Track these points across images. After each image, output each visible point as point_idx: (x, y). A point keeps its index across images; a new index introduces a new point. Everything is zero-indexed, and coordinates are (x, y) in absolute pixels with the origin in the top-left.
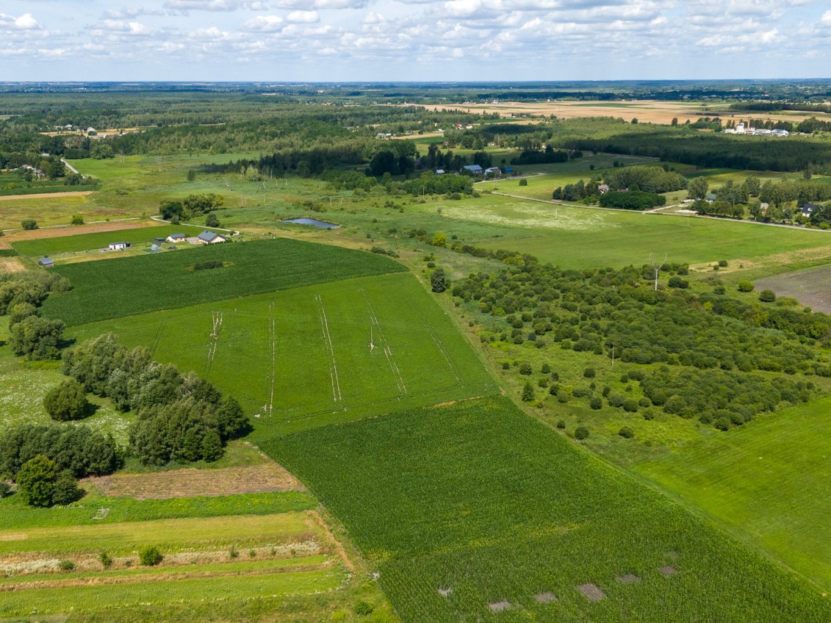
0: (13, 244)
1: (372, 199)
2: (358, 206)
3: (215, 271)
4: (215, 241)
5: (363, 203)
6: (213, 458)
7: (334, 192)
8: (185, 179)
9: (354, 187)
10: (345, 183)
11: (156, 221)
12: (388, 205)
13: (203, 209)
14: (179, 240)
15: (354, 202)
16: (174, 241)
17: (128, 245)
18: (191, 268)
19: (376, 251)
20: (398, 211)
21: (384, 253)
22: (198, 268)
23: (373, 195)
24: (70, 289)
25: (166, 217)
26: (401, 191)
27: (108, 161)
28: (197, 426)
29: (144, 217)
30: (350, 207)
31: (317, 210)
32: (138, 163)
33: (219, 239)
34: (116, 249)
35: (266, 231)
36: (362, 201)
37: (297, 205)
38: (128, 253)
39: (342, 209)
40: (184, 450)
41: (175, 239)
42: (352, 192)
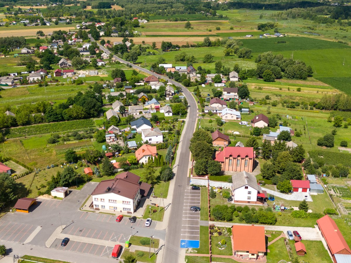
0: (216, 33)
1: (334, 27)
2: (328, 29)
3: (284, 44)
4: (280, 36)
5: (330, 28)
6: (305, 79)
7: (317, 24)
8: (259, 18)
9: (326, 23)
10: (322, 21)
11: (256, 30)
12: (341, 29)
13: (271, 27)
14: (268, 35)
15: (326, 28)
16: (266, 36)
17: (252, 36)
18: (276, 43)
19: (339, 42)
20: (346, 31)
21: (343, 43)
22: (279, 43)
23: (334, 26)
24: (243, 45)
25: (259, 29)
26: (346, 25)
27: (226, 11)
28: (302, 71)
29: (252, 29)
30: (325, 29)
31: (313, 29)
32: (237, 12)
33: (282, 36)
34: (249, 36)
35: (297, 35)
36: (329, 27)
37: (304, 28)
38: (253, 38)
39: (322, 30)
40: (298, 76)
41: (267, 35)
42: (325, 25)
